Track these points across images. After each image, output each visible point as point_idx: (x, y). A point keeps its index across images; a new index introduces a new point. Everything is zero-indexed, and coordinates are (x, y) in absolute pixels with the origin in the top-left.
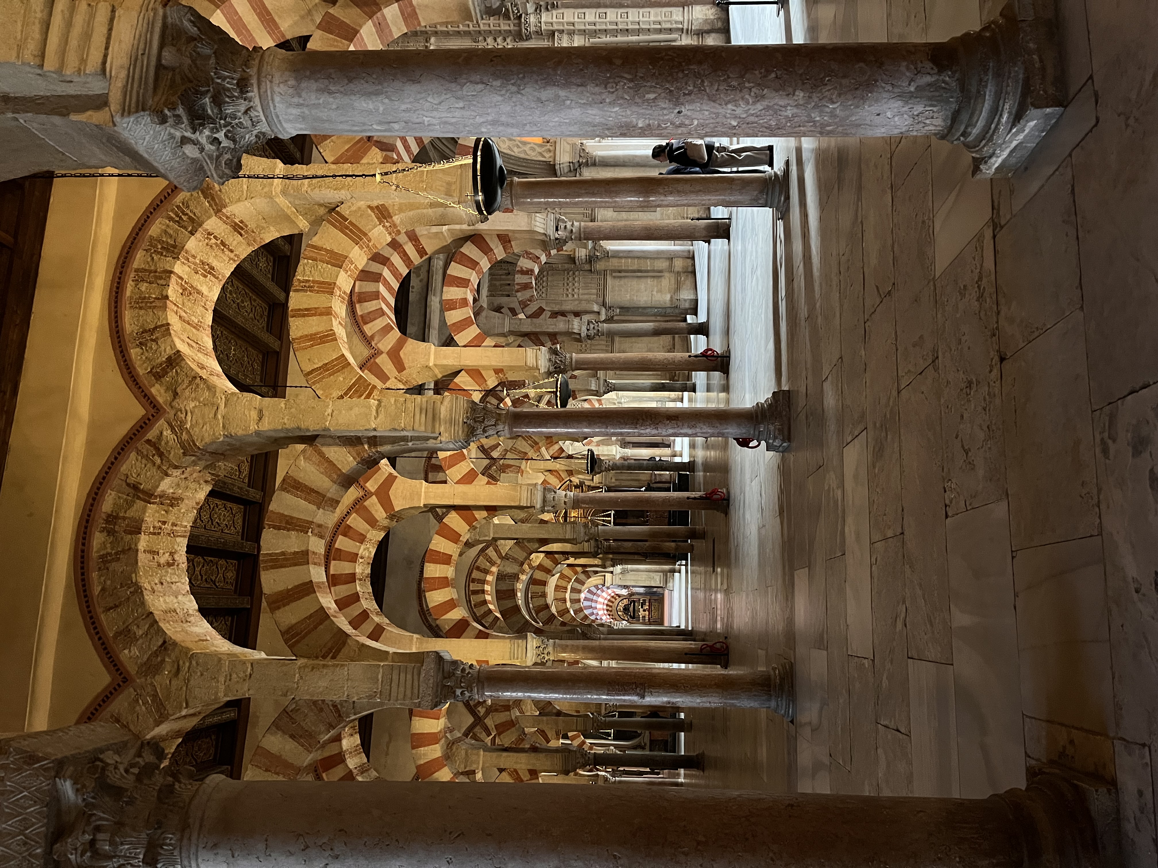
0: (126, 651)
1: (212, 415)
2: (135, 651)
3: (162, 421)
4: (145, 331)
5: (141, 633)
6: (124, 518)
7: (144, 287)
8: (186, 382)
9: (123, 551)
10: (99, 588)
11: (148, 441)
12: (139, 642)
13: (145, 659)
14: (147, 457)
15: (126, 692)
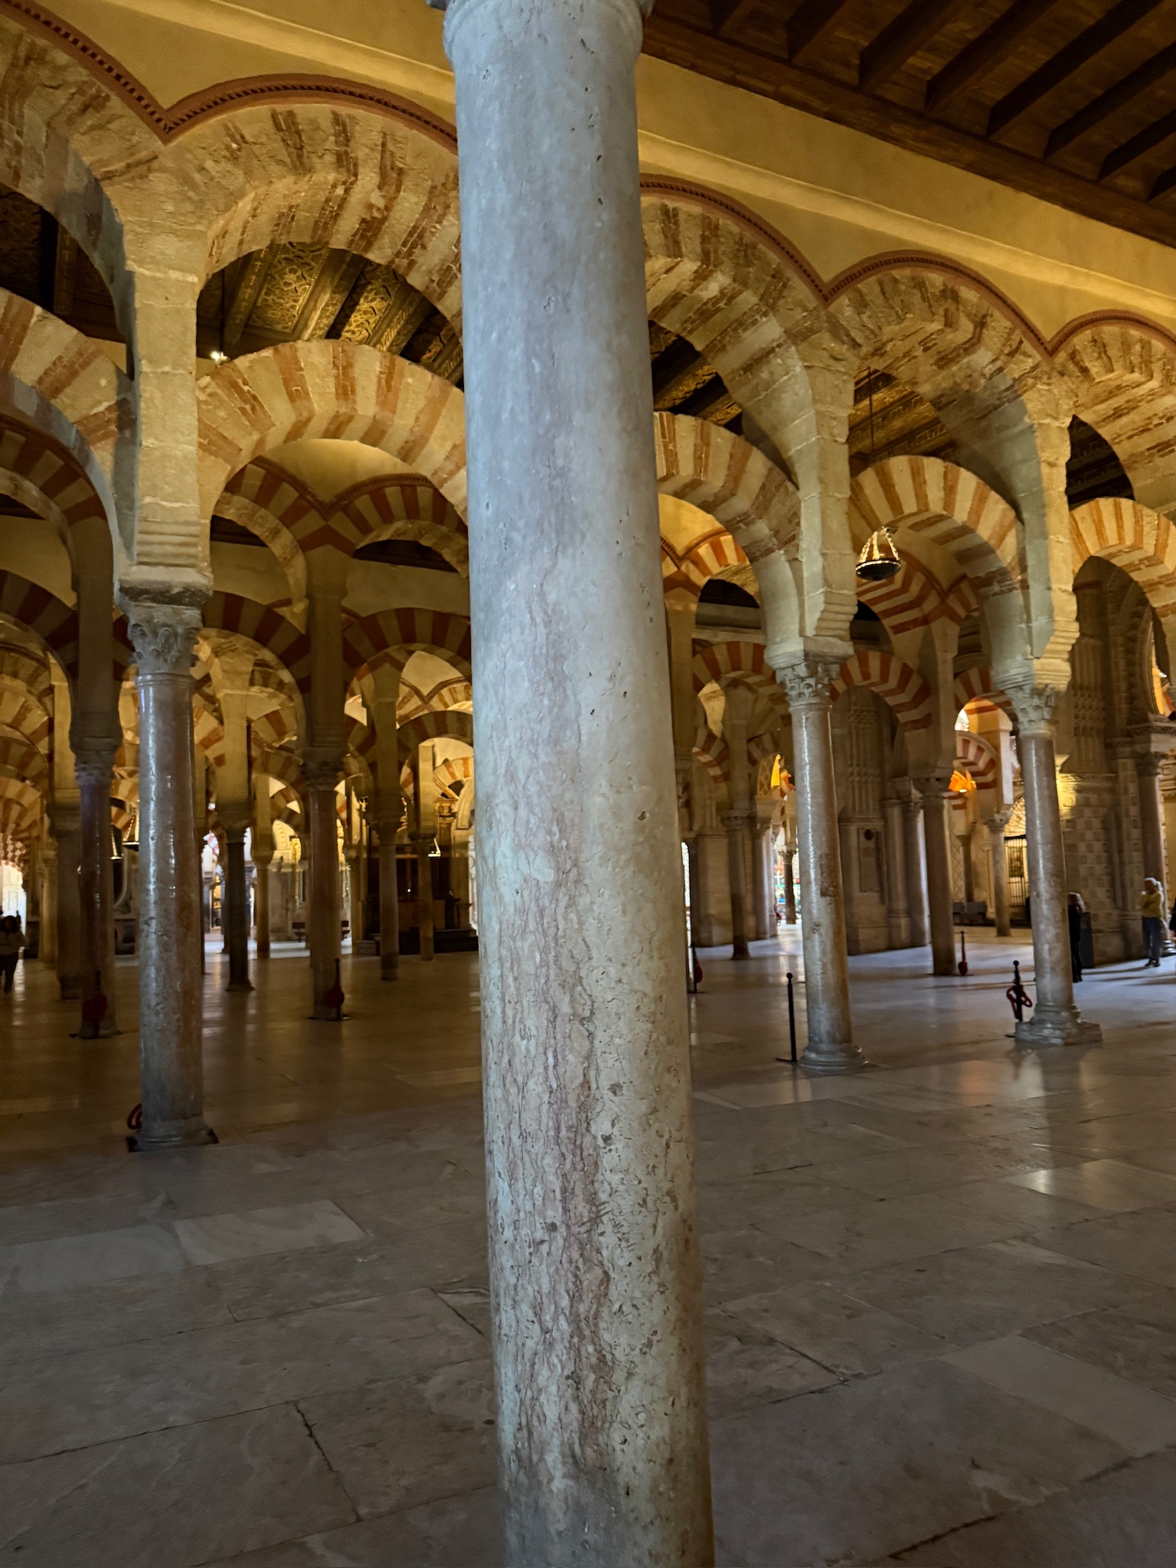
0: (847, 301)
1: (1049, 412)
2: (849, 312)
3: (1039, 358)
4: (1104, 346)
5: (865, 319)
6: (957, 309)
7: (1138, 347)
8: (1073, 387)
9: (930, 306)
10: (898, 277)
11: (1021, 342)
12: (857, 318)
13: (842, 322)
14: (1008, 339)
15: (812, 298)
